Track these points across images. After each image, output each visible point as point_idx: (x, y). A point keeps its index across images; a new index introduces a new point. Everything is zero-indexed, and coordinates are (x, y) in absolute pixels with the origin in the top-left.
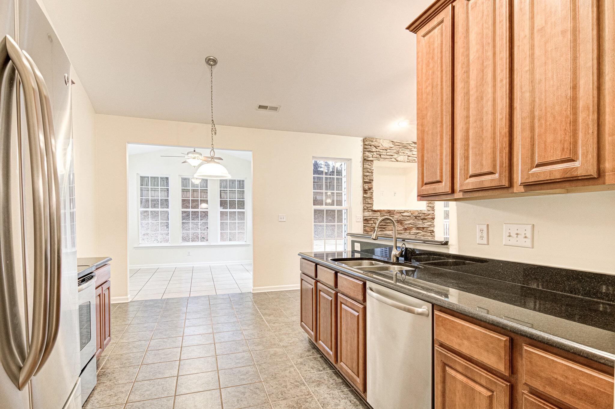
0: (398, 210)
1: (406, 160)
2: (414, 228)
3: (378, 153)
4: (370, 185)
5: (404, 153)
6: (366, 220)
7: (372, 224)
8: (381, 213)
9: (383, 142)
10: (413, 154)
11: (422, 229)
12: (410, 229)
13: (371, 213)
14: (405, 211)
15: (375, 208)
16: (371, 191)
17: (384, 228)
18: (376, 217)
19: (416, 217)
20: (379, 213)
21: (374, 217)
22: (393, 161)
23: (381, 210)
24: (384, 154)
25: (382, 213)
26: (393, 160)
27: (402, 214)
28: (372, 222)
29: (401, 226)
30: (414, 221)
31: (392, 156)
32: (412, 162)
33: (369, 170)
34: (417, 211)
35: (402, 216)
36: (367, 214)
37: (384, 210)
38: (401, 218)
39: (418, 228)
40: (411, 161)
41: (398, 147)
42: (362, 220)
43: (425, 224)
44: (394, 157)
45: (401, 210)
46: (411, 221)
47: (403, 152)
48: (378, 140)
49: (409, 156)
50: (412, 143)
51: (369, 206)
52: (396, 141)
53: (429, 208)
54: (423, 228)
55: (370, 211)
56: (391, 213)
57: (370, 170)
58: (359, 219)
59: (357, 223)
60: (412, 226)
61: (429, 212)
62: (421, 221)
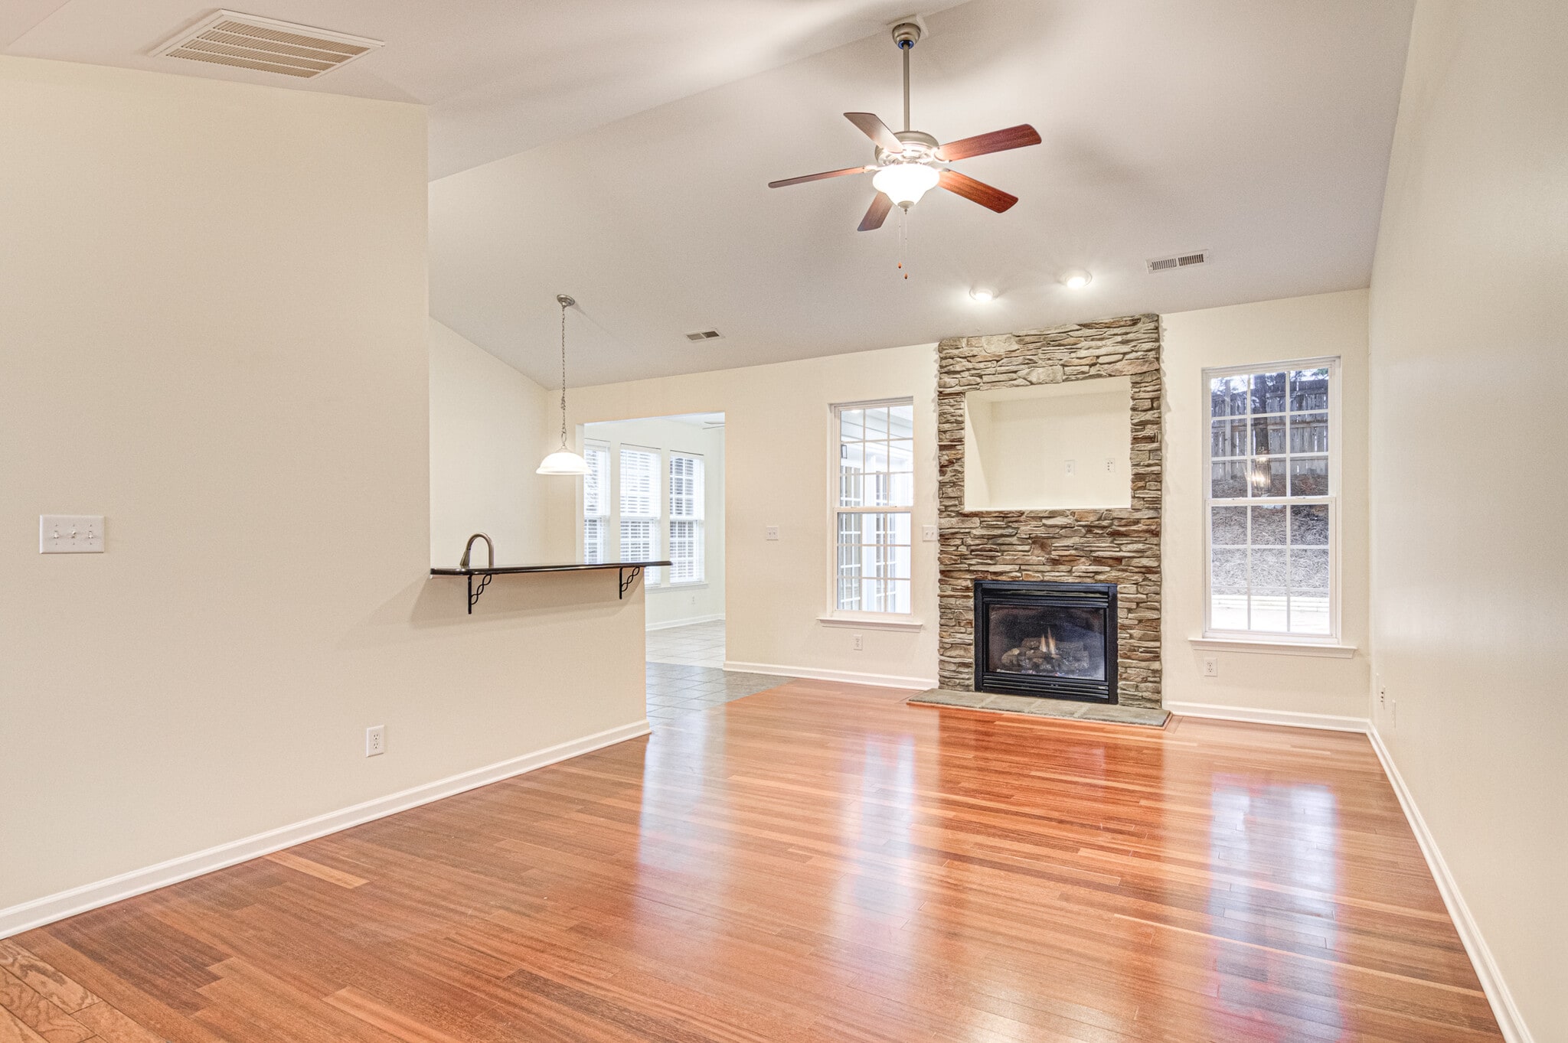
0: (1031, 512)
1: (1060, 376)
2: (1083, 559)
3: (973, 372)
4: (953, 452)
5: (1049, 359)
6: (944, 538)
7: (957, 546)
8: (982, 519)
9: (989, 343)
10: (1077, 358)
11: (1110, 562)
12: (1072, 560)
13: (954, 520)
14: (1053, 514)
15: (968, 508)
16: (956, 467)
17: (992, 558)
18: (967, 530)
19: (1089, 529)
20: (977, 520)
21: (962, 531)
22: (1018, 386)
23: (982, 513)
24: (988, 371)
25: (986, 519)
26: (1020, 381)
27: (1045, 521)
28: (958, 542)
29: (1043, 554)
30: (1083, 540)
31: (1015, 372)
32: (1077, 379)
33: (949, 417)
34: (1095, 511)
35: (1044, 525)
36: (947, 522)
37: (989, 513)
38: (1040, 532)
39: (1098, 561)
40: (1073, 377)
41: (1031, 346)
42: (936, 537)
43: (1123, 548)
44: (1019, 373)
45: (1042, 512)
46: (1076, 540)
47: (1048, 356)
48: (974, 342)
49: (1063, 366)
50: (1078, 327)
51: (950, 504)
52: (1024, 333)
53: (1139, 504)
54: (1119, 560)
55: (953, 514)
56: (1010, 519)
57: (953, 416)
58: (930, 534)
59: (925, 544)
60: (1073, 552)
61: (1137, 515)
62: (1110, 539)
